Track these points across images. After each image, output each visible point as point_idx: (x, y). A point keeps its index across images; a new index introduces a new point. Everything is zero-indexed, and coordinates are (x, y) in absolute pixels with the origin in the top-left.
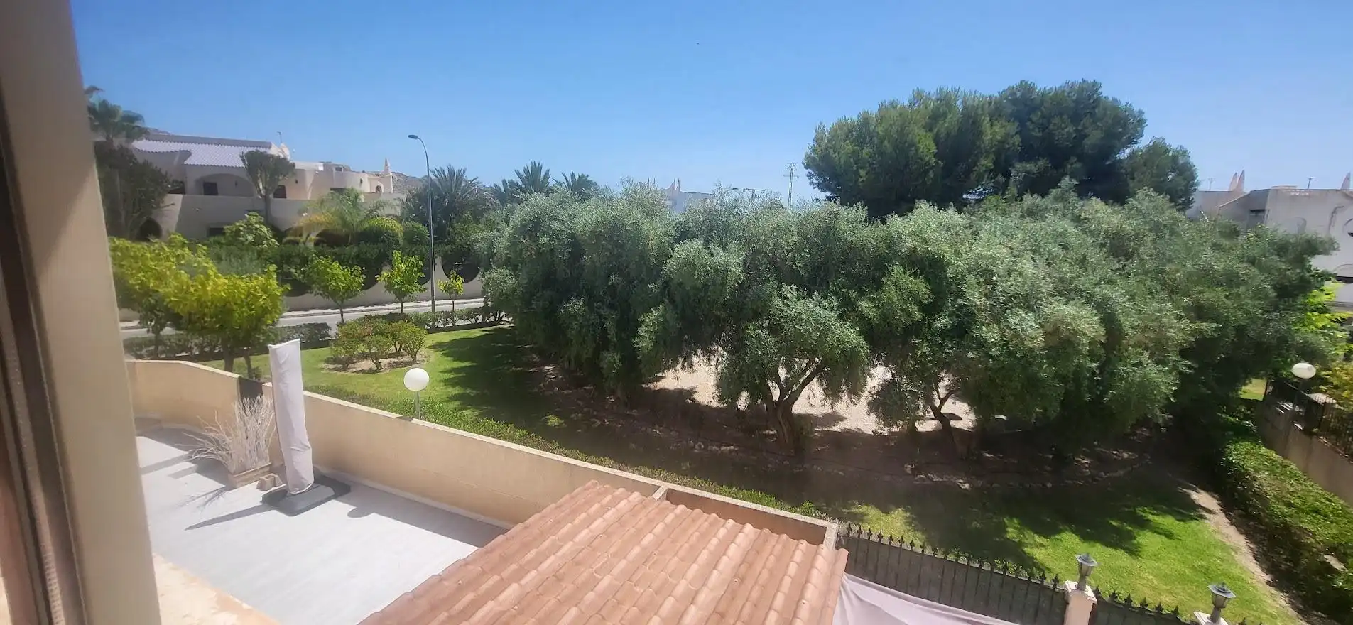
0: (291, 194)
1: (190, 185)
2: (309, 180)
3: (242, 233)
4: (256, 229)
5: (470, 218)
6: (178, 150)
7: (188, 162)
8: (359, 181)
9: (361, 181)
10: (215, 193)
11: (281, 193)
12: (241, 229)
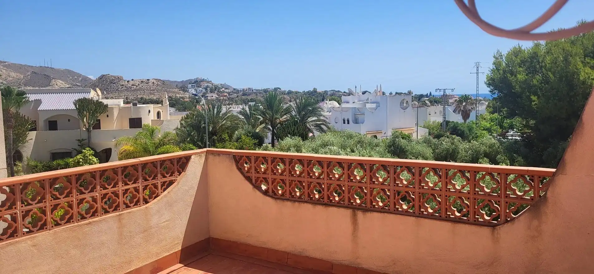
0: (104, 126)
1: (41, 123)
2: (116, 113)
3: (81, 163)
4: (90, 159)
5: (227, 138)
6: (33, 100)
7: (41, 108)
8: (148, 111)
9: (149, 111)
10: (56, 129)
11: (97, 126)
12: (81, 160)
